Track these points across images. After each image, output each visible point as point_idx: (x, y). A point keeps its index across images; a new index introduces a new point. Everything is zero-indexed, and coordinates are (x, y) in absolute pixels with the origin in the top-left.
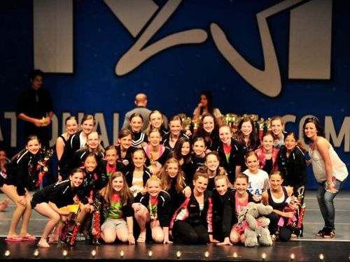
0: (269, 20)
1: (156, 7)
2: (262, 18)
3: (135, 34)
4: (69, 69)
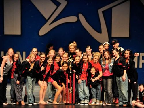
0: (103, 12)
1: (56, 7)
3: (47, 18)
4: (19, 33)
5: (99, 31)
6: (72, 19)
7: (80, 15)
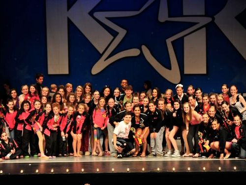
0: (173, 43)
1: (112, 38)
2: (169, 42)
5: (168, 66)
6: (134, 52)
7: (144, 48)
